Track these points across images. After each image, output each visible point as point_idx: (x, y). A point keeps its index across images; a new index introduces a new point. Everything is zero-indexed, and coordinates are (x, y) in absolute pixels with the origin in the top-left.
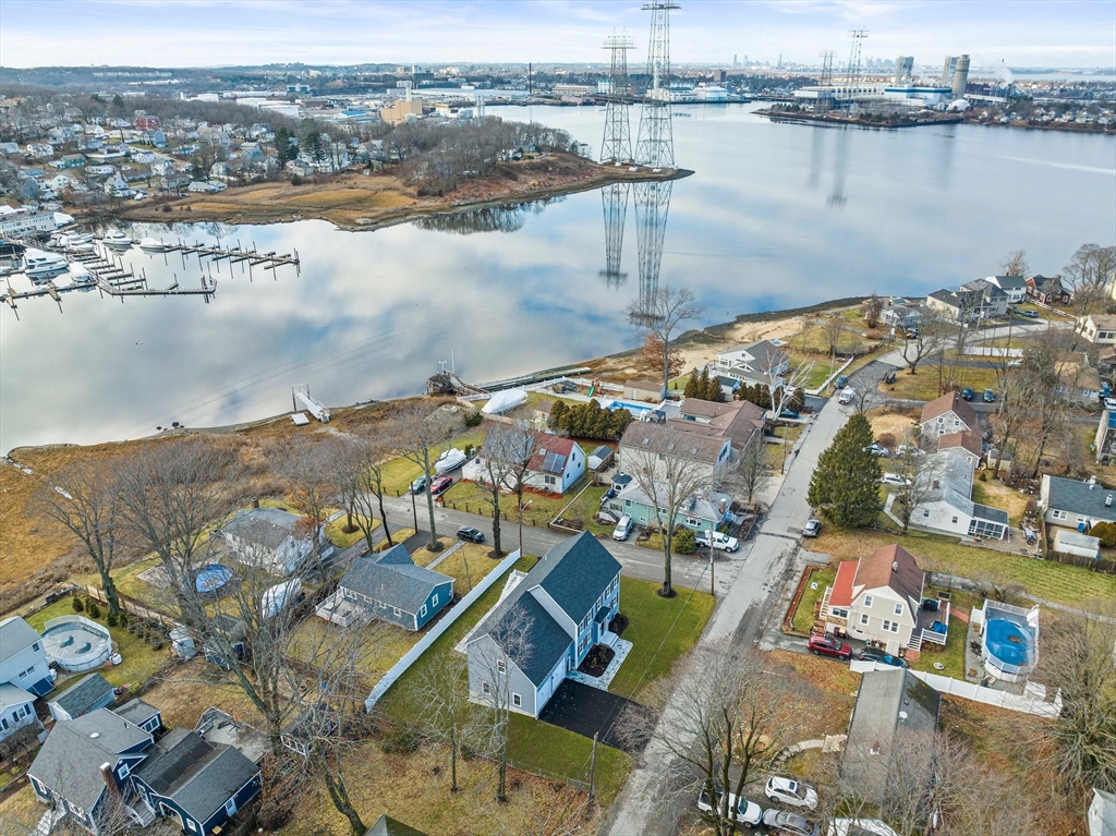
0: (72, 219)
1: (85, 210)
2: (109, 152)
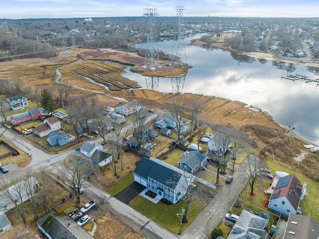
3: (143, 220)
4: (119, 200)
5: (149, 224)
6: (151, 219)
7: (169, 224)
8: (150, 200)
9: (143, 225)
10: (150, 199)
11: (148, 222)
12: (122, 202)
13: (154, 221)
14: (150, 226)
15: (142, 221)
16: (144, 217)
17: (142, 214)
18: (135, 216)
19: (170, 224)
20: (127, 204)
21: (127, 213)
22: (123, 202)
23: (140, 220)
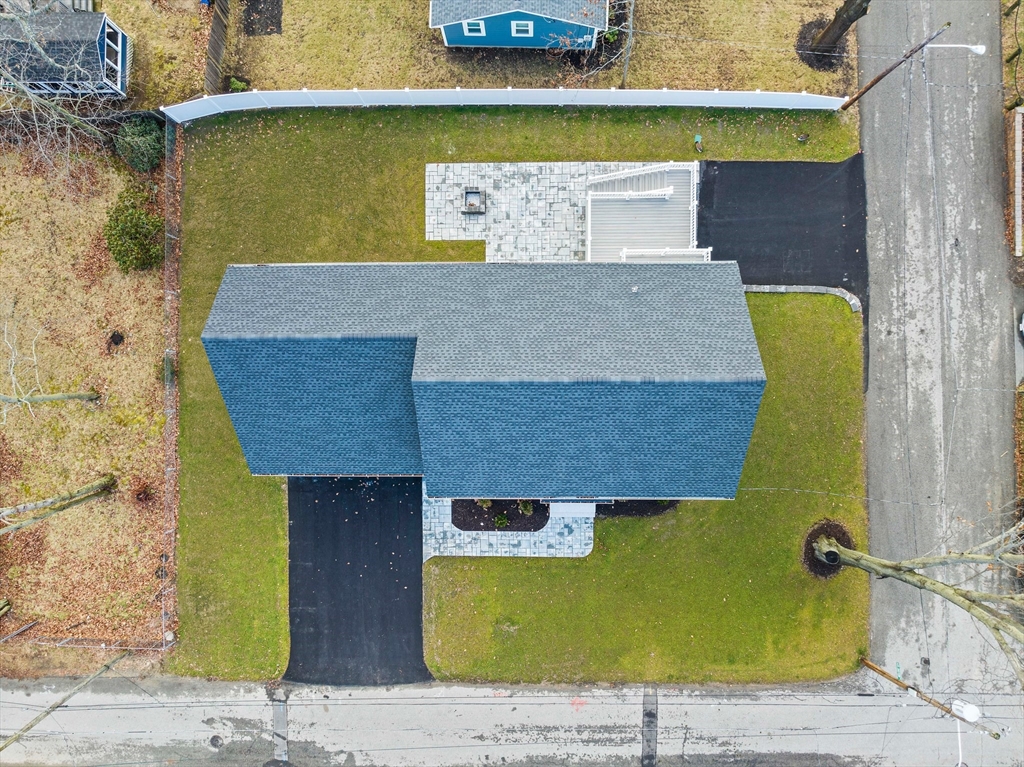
3: (609, 723)
4: (347, 684)
5: (661, 723)
6: (647, 684)
7: (769, 644)
8: (525, 552)
9: (637, 750)
10: (527, 544)
11: (650, 716)
12: (375, 684)
13: (676, 681)
14: (681, 733)
15: (606, 729)
16: (597, 692)
17: (571, 682)
18: (548, 729)
19: (775, 643)
20: (422, 674)
21: (481, 738)
22: (388, 682)
23: (593, 729)
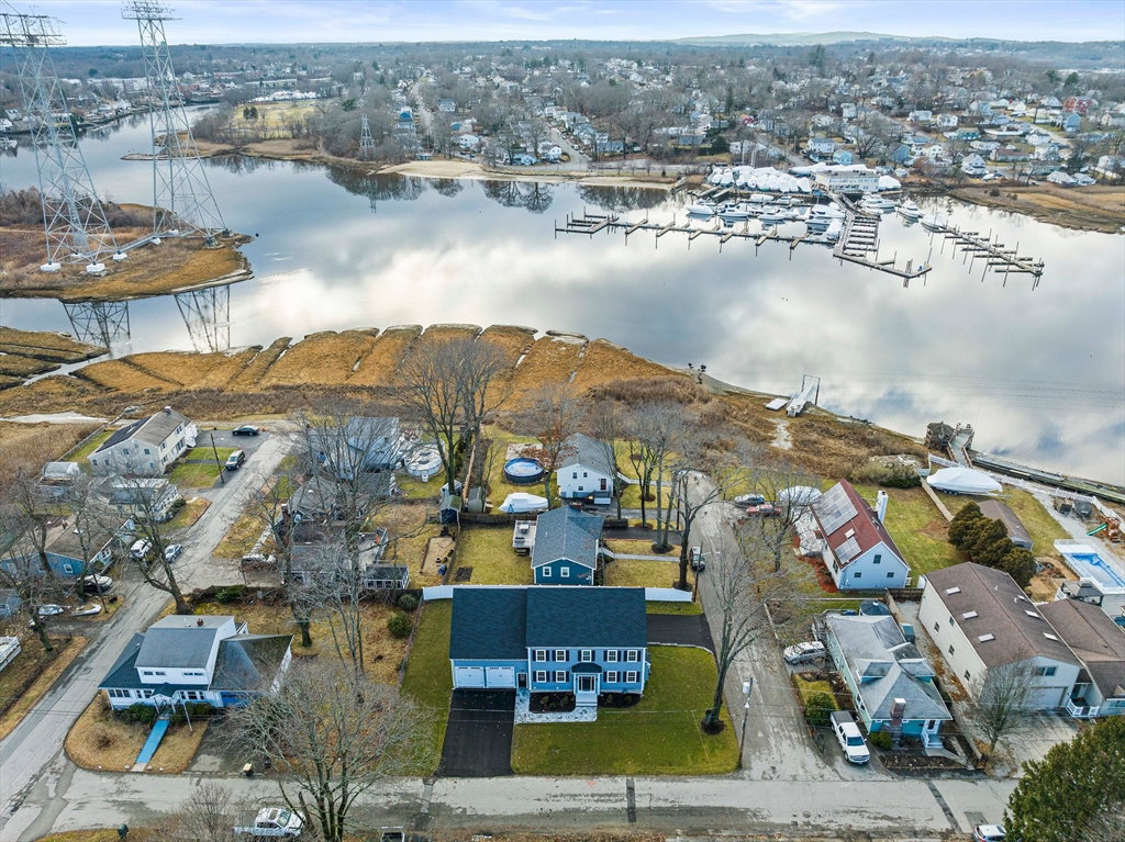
0: (900, 185)
1: (923, 180)
2: (1009, 129)
3: (609, 792)
4: (469, 777)
5: (636, 792)
6: (628, 775)
7: (689, 758)
9: (625, 805)
10: (565, 718)
11: (631, 789)
12: (483, 777)
13: (644, 773)
14: (648, 797)
15: (607, 795)
16: (602, 779)
17: (587, 774)
18: (576, 795)
19: (692, 757)
20: (508, 772)
21: (539, 800)
22: (490, 776)
23: (600, 795)
